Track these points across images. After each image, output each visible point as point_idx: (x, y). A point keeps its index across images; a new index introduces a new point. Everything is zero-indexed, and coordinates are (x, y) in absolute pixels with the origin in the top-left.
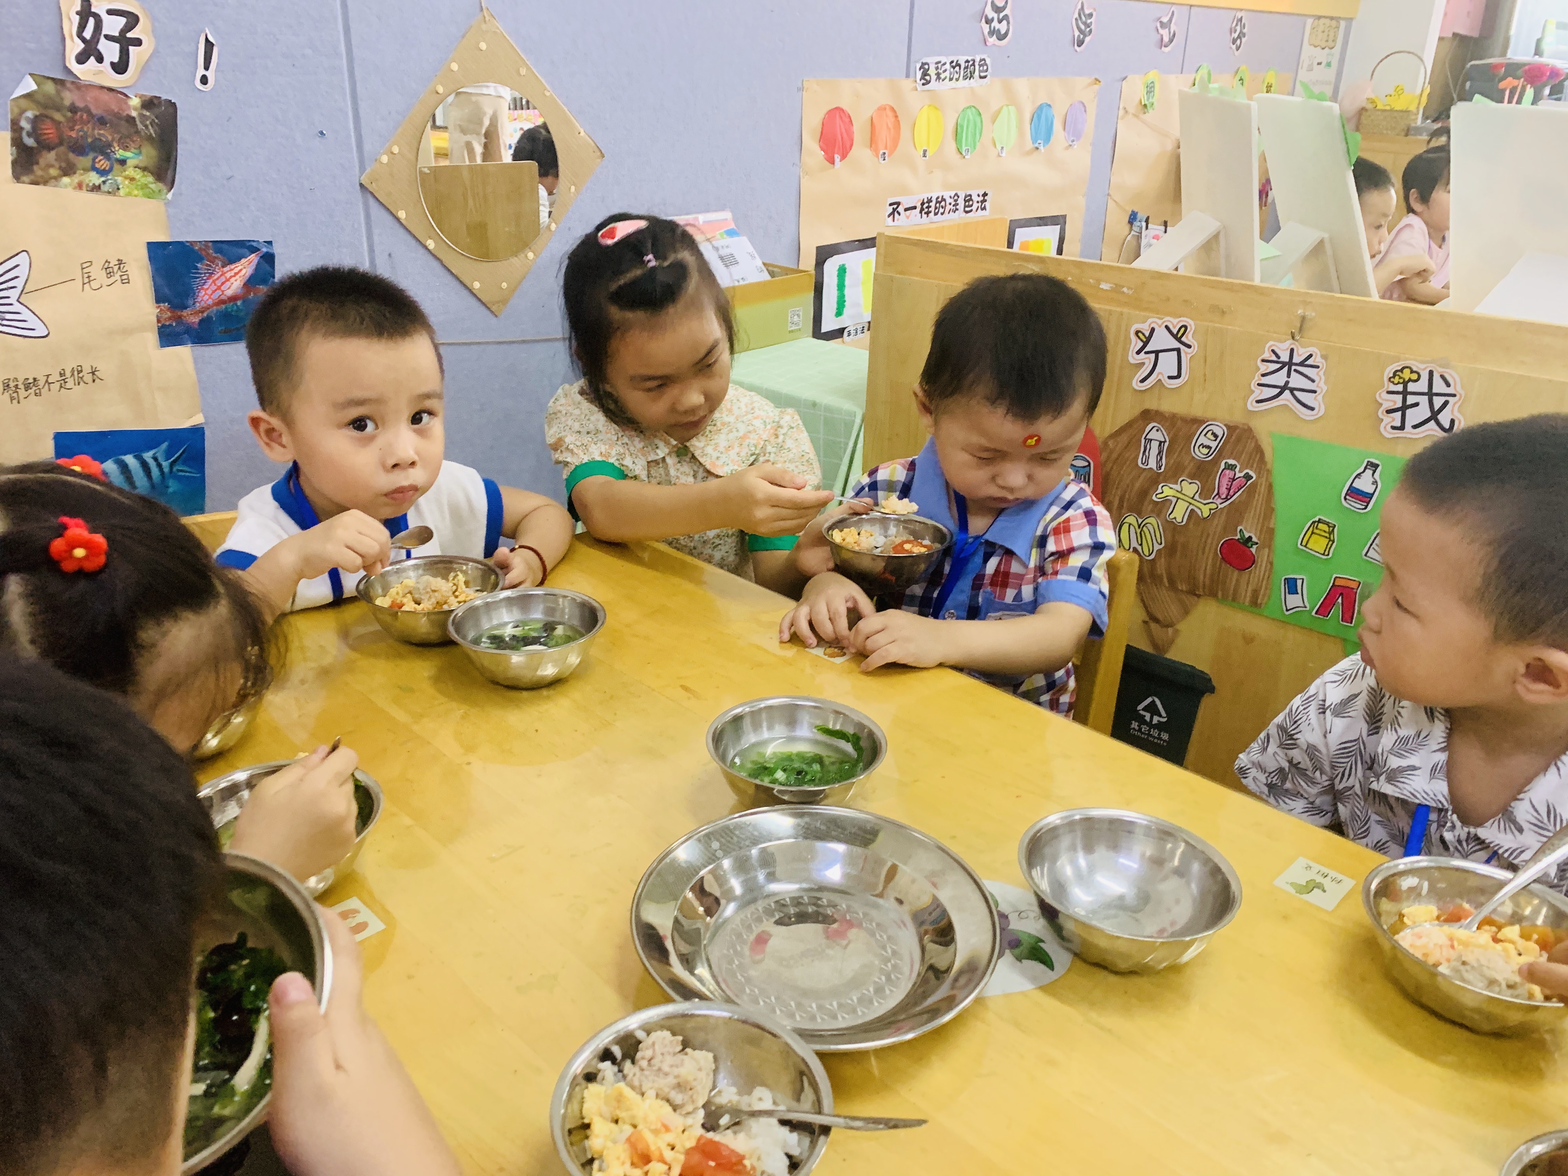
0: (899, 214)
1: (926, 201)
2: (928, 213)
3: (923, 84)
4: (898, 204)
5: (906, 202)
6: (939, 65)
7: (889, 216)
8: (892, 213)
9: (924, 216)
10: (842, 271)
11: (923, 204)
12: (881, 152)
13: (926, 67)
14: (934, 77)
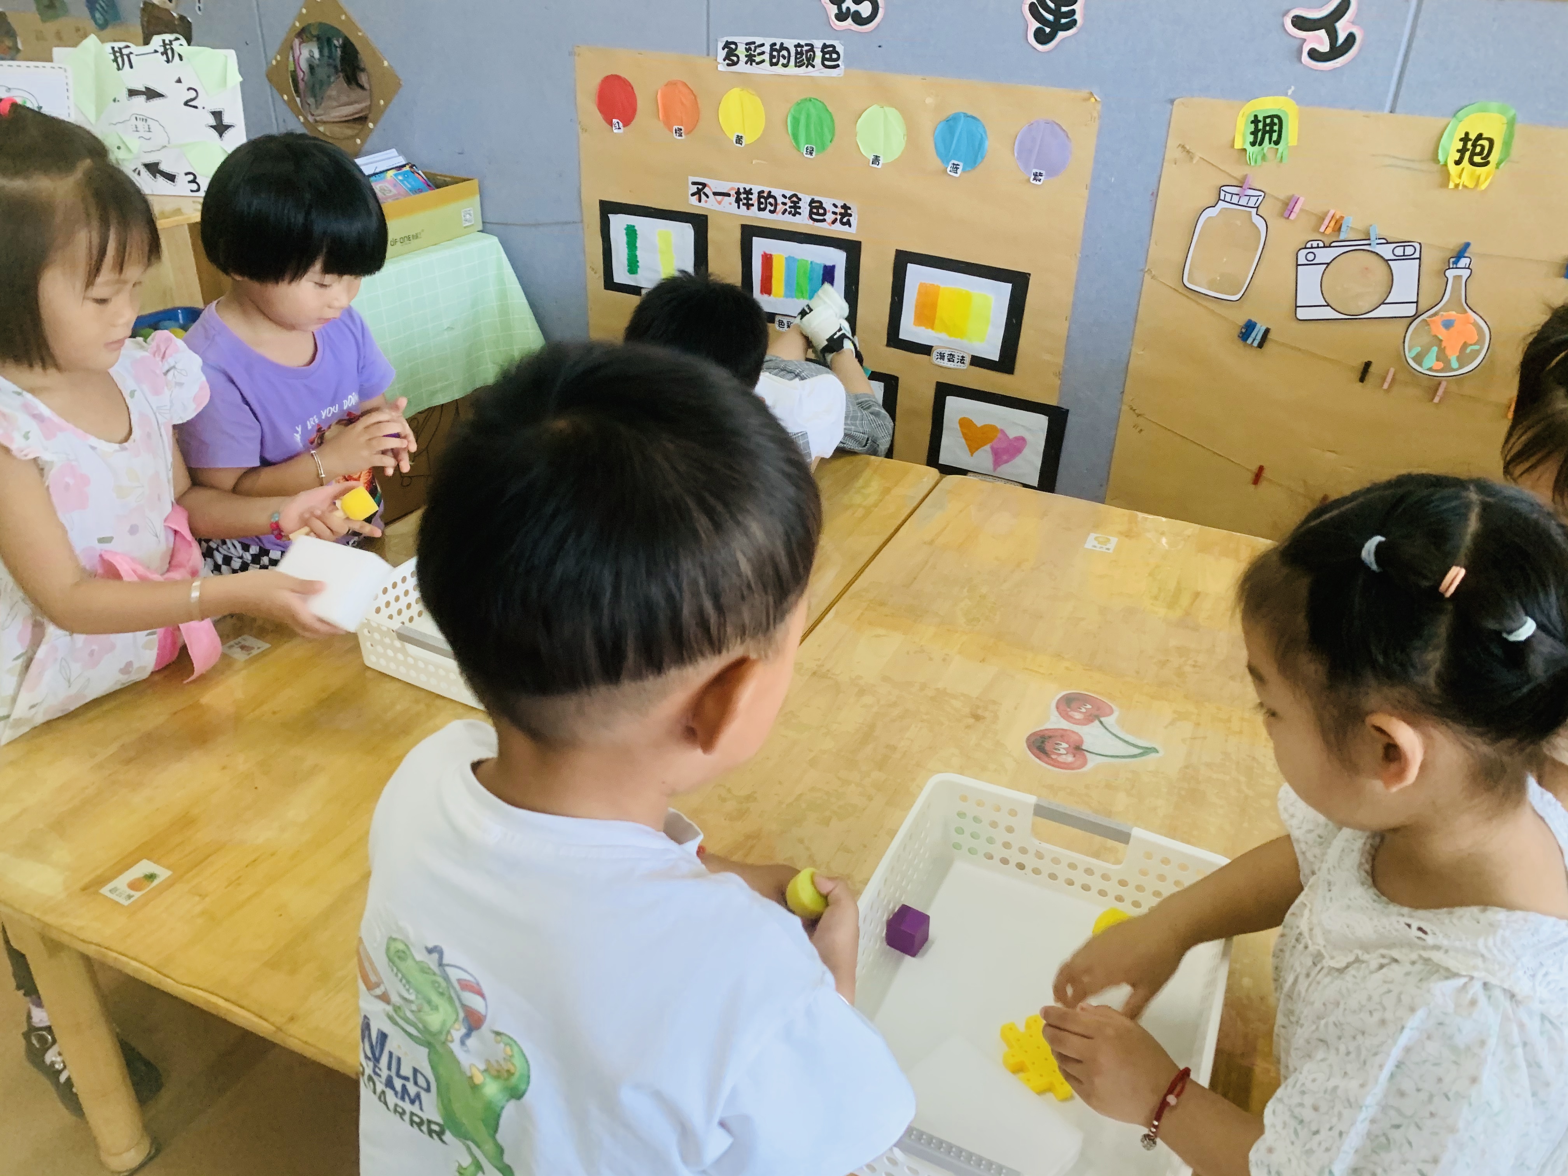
0: (707, 196)
1: (742, 190)
2: (748, 206)
3: (728, 65)
4: (704, 185)
5: (714, 185)
6: (753, 47)
7: (693, 195)
8: (698, 193)
9: (744, 208)
10: (631, 233)
11: (738, 193)
12: (676, 127)
13: (733, 46)
14: (743, 59)
